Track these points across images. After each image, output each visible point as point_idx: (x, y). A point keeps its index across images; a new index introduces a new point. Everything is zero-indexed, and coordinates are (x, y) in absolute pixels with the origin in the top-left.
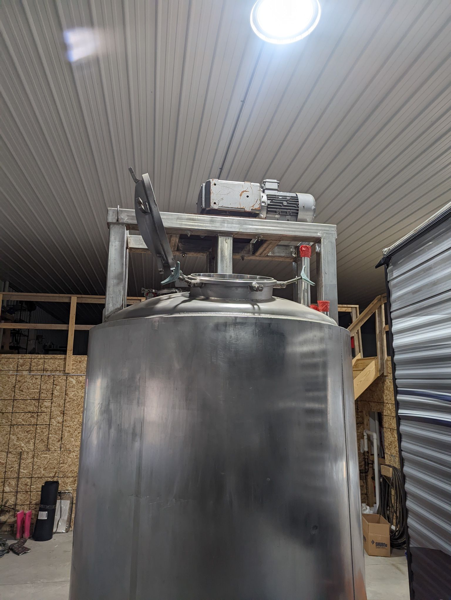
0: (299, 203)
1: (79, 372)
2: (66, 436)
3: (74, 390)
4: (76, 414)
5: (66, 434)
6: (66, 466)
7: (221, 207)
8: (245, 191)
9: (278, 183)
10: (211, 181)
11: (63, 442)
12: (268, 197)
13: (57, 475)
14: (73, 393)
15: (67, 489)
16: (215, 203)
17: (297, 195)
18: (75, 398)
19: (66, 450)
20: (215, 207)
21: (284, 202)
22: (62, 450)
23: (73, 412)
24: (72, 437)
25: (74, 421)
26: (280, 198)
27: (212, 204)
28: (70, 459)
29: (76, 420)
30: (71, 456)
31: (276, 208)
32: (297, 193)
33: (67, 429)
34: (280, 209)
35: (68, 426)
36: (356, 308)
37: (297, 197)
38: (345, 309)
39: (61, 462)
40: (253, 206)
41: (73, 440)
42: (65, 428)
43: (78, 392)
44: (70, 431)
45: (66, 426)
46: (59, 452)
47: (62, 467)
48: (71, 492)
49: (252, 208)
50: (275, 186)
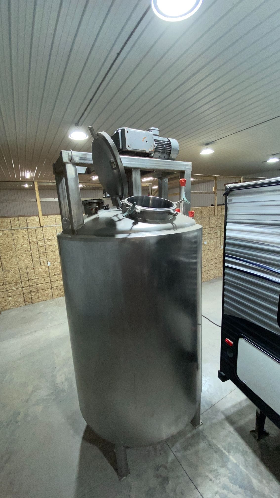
0: (172, 146)
1: (3, 228)
2: (4, 264)
3: (2, 239)
4: (7, 251)
5: (4, 263)
6: (9, 278)
7: (132, 149)
8: (145, 138)
9: (159, 131)
10: (125, 129)
11: (3, 267)
12: (155, 142)
13: (4, 284)
14: (2, 241)
15: (13, 289)
16: (129, 146)
17: (169, 140)
18: (4, 243)
19: (6, 270)
20: (129, 149)
21: (164, 145)
22: (4, 271)
23: (5, 251)
24: (9, 264)
25: (7, 256)
26: (162, 143)
27: (127, 147)
28: (10, 275)
29: (9, 255)
30: (10, 273)
31: (160, 149)
32: (169, 139)
33: (4, 260)
34: (161, 150)
35: (4, 259)
36: (151, 184)
37: (170, 142)
38: (146, 185)
39: (5, 277)
40: (150, 149)
41: (9, 265)
42: (2, 260)
43: (5, 240)
44: (6, 261)
45: (3, 258)
46: (2, 272)
47: (6, 279)
48: (15, 290)
49: (149, 150)
50: (157, 133)
